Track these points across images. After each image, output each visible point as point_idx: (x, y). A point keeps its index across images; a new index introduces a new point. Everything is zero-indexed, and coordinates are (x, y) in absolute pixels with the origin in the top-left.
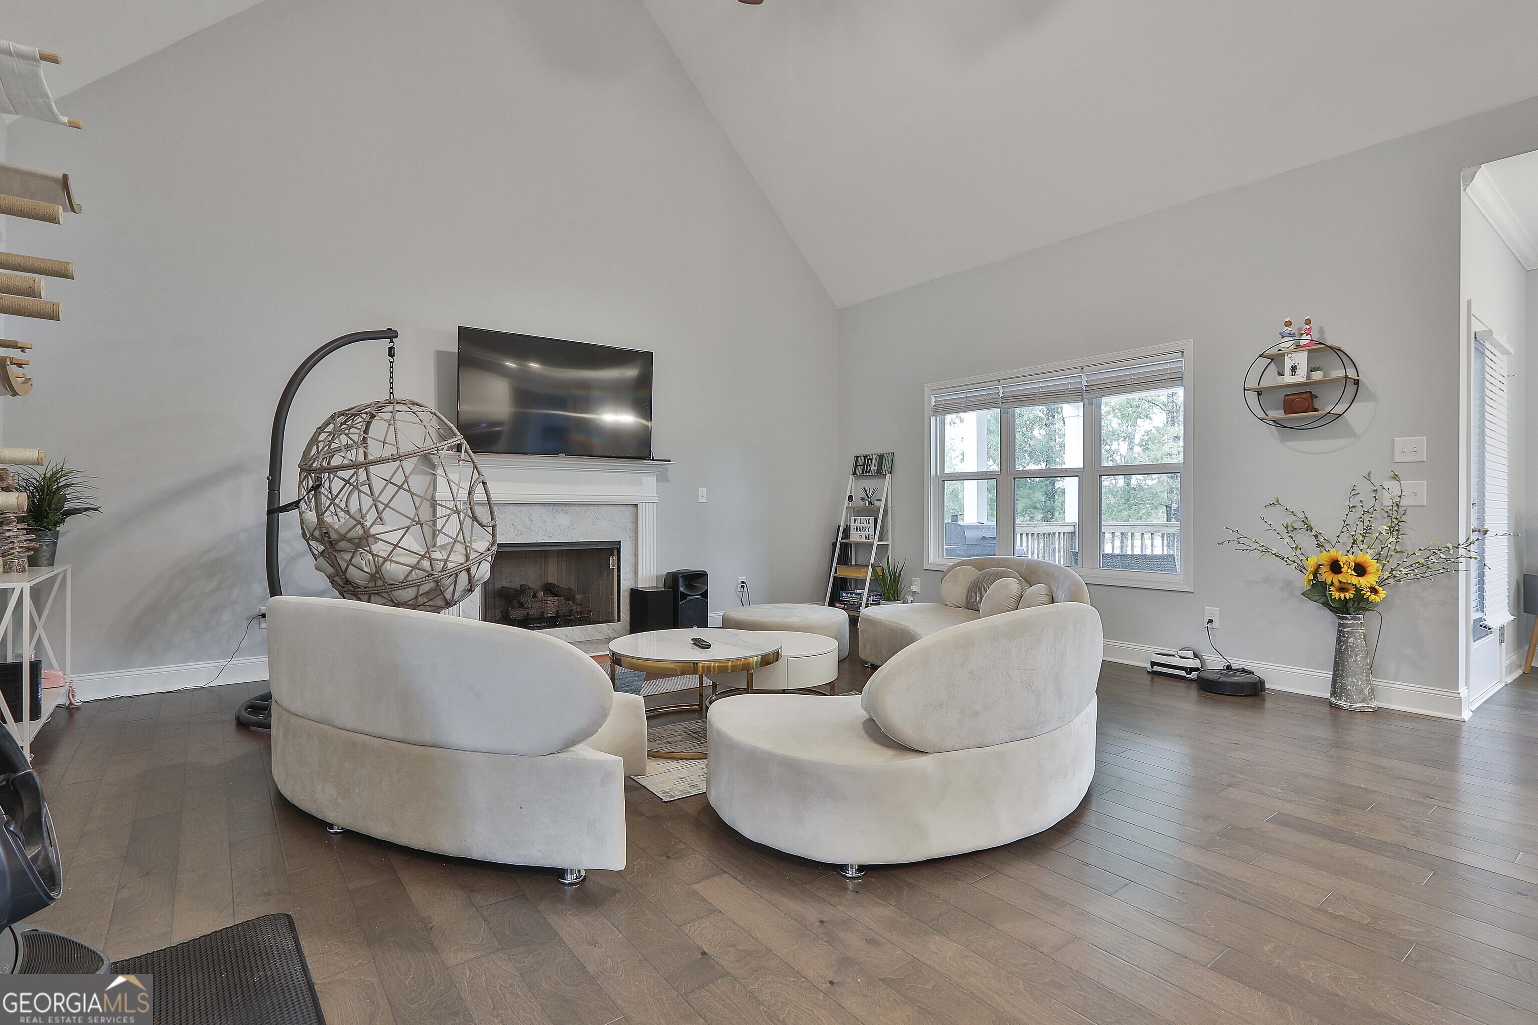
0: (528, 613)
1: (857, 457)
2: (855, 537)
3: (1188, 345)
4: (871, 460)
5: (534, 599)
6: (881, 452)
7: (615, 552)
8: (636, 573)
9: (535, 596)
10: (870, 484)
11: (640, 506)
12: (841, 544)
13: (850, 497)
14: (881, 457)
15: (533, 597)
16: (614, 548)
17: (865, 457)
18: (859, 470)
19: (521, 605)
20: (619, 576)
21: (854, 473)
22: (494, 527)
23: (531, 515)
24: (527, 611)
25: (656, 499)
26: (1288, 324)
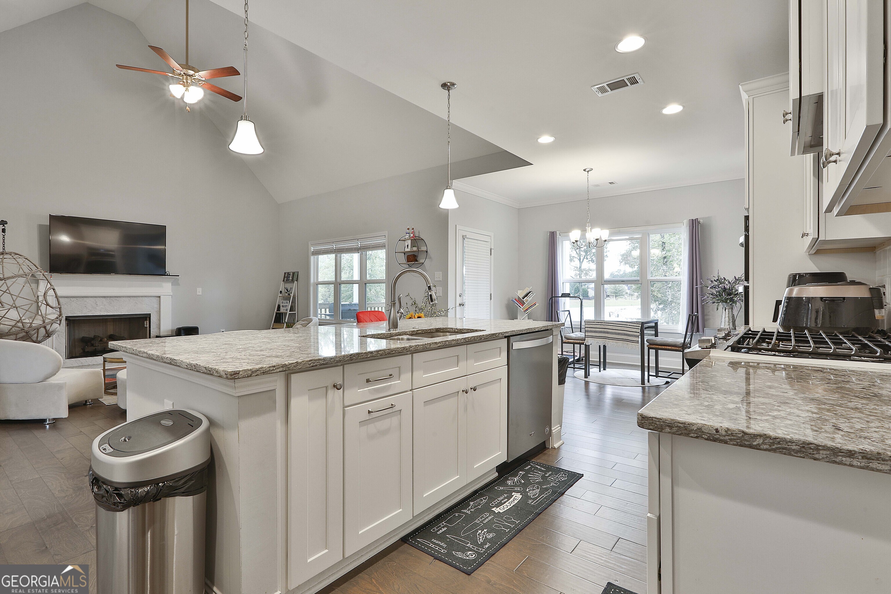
0: (96, 349)
1: (285, 273)
2: (282, 310)
3: (386, 233)
4: (290, 274)
5: (101, 342)
6: (293, 271)
7: (148, 319)
8: (160, 328)
9: (101, 340)
10: (288, 286)
11: (162, 297)
12: (276, 313)
13: (281, 292)
14: (294, 273)
15: (100, 341)
16: (147, 317)
17: (288, 273)
18: (285, 280)
19: (92, 345)
20: (150, 330)
21: (284, 281)
22: (60, 308)
23: (97, 302)
24: (94, 348)
25: (171, 294)
26: (408, 229)
